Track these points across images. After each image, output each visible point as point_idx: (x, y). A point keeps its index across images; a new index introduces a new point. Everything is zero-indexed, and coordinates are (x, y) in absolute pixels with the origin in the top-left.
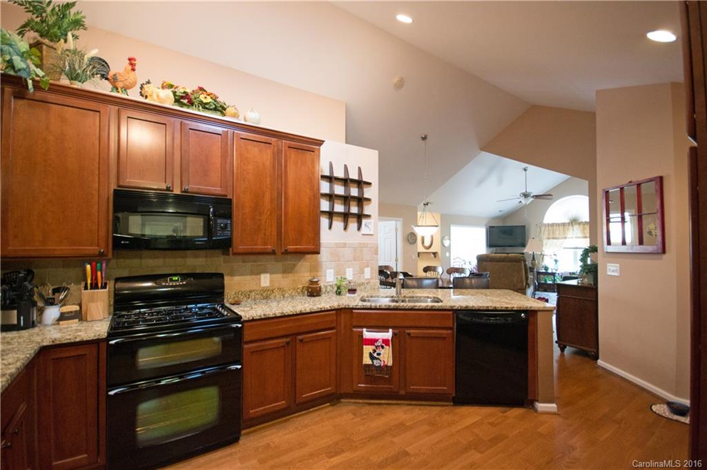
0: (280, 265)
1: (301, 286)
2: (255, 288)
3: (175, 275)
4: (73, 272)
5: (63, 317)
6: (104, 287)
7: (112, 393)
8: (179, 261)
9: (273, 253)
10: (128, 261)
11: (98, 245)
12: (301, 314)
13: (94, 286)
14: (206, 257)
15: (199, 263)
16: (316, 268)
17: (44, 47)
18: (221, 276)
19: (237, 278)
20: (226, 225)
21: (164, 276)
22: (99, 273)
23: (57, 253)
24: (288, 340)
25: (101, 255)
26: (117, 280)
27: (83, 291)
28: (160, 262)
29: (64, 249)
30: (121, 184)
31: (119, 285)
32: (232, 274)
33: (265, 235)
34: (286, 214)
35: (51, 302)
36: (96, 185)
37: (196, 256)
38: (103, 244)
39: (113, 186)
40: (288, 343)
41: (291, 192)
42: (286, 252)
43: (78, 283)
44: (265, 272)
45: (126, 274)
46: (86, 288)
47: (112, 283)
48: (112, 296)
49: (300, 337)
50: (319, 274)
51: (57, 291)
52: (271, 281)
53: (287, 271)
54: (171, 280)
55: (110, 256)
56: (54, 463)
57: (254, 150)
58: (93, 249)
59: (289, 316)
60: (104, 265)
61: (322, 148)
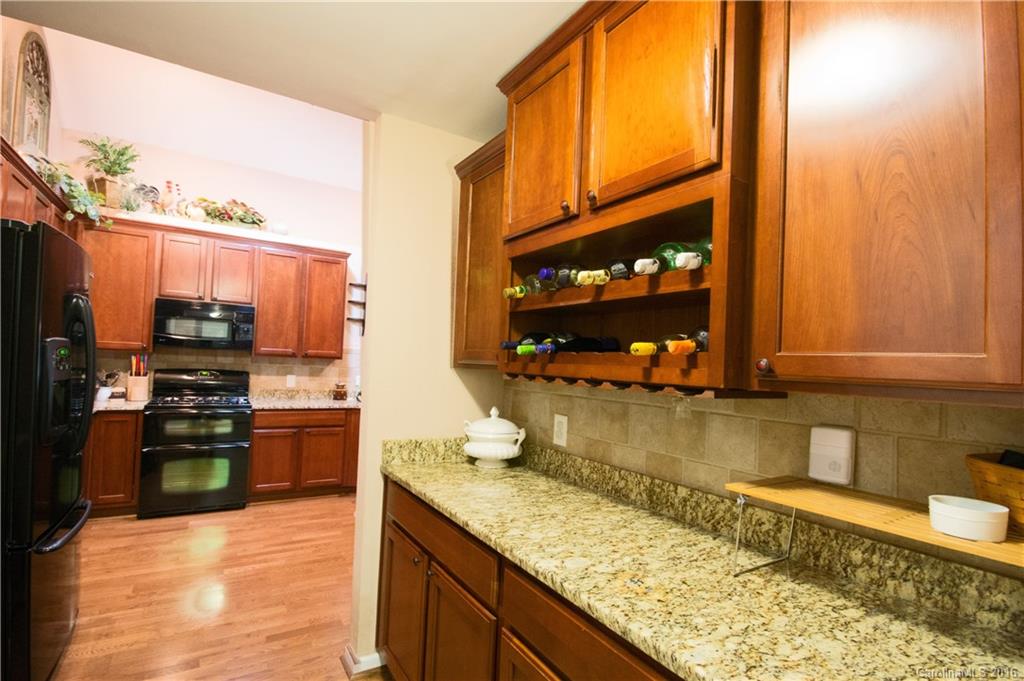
0: (306, 368)
1: (328, 390)
2: (280, 388)
3: (205, 370)
4: (122, 363)
5: (113, 396)
6: (145, 375)
7: (144, 450)
8: (211, 359)
9: (293, 355)
10: (167, 357)
11: (142, 341)
12: (309, 409)
13: (138, 374)
14: (235, 356)
15: (227, 361)
16: (344, 373)
17: (108, 182)
18: (247, 374)
19: (263, 378)
20: (248, 331)
21: (196, 371)
22: (142, 364)
23: (111, 346)
24: (295, 430)
25: (144, 349)
26: (157, 371)
27: (129, 377)
28: (192, 359)
29: (116, 343)
30: (162, 293)
31: (158, 375)
32: (258, 373)
33: (286, 339)
34: (308, 322)
35: (104, 384)
36: (142, 295)
37: (225, 356)
38: (145, 340)
39: (156, 296)
40: (295, 433)
41: (314, 302)
42: (306, 356)
43: (126, 371)
44: (291, 373)
45: (164, 366)
46: (131, 375)
47: (152, 373)
48: (152, 383)
49: (308, 430)
50: (348, 379)
51: (108, 376)
52: (298, 383)
53: (313, 374)
54: (201, 374)
55: (151, 350)
56: (100, 497)
57: (279, 263)
58: (137, 344)
59: (297, 410)
60: (146, 358)
61: (349, 260)
